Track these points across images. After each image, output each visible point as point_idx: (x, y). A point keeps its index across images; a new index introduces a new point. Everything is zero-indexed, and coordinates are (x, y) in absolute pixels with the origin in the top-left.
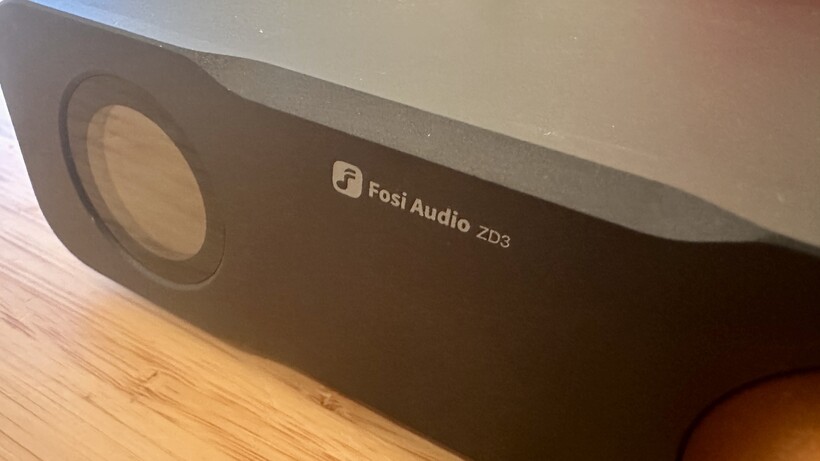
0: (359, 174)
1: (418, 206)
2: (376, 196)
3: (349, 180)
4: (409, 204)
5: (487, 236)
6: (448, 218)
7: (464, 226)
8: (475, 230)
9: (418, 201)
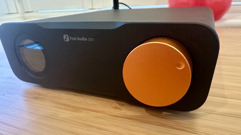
0: (68, 36)
1: (78, 39)
2: (71, 39)
3: (66, 38)
4: (77, 39)
5: (90, 40)
6: (83, 39)
7: (86, 39)
8: (88, 39)
9: (78, 38)
